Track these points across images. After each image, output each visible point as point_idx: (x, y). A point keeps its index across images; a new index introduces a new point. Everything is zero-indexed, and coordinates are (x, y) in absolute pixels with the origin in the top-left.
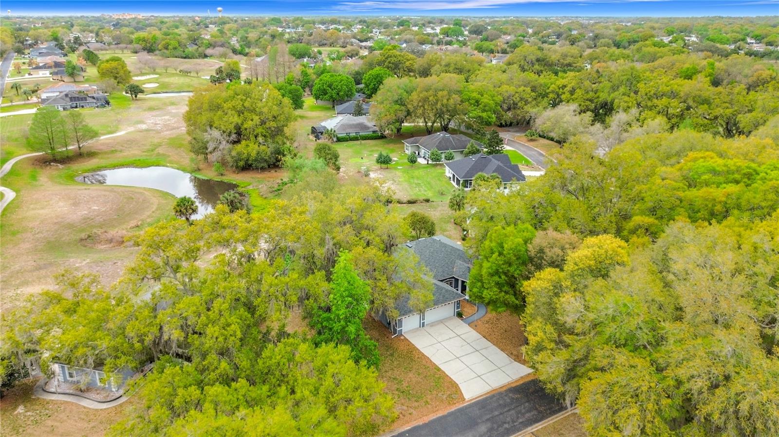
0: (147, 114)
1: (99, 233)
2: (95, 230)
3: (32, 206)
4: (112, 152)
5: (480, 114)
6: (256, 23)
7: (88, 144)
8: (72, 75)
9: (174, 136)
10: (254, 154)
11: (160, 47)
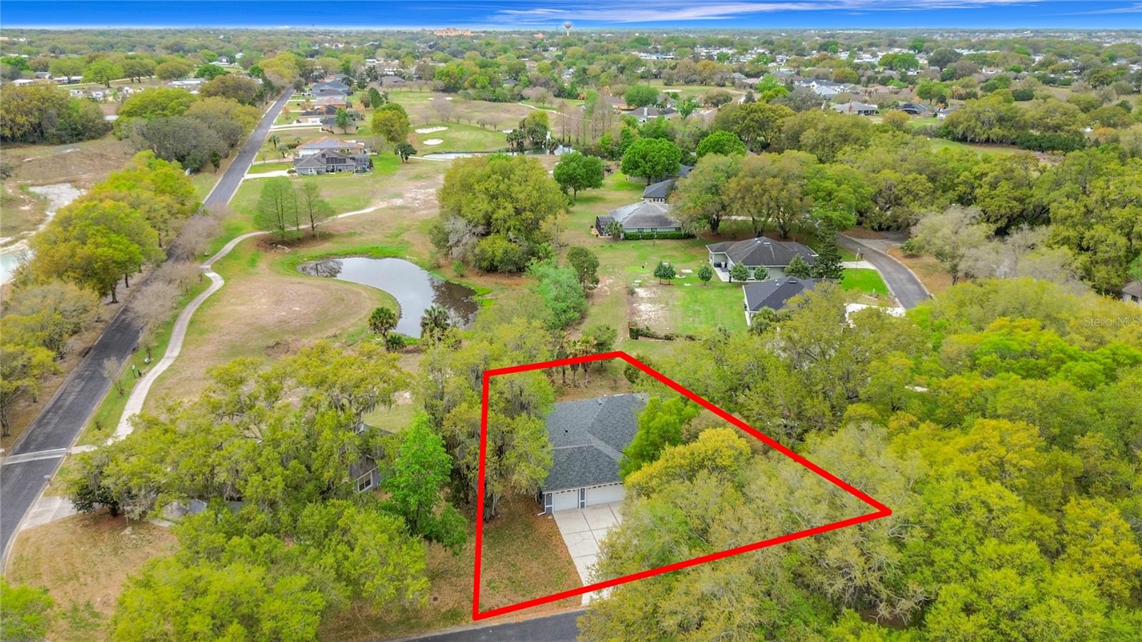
0: (411, 184)
1: (290, 340)
2: (286, 337)
3: (233, 300)
4: (351, 235)
5: (829, 214)
6: (611, 46)
7: (324, 224)
8: (343, 125)
9: (430, 218)
10: (499, 253)
11: (466, 84)
